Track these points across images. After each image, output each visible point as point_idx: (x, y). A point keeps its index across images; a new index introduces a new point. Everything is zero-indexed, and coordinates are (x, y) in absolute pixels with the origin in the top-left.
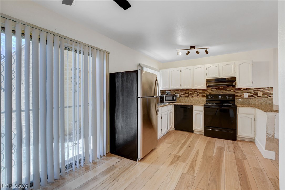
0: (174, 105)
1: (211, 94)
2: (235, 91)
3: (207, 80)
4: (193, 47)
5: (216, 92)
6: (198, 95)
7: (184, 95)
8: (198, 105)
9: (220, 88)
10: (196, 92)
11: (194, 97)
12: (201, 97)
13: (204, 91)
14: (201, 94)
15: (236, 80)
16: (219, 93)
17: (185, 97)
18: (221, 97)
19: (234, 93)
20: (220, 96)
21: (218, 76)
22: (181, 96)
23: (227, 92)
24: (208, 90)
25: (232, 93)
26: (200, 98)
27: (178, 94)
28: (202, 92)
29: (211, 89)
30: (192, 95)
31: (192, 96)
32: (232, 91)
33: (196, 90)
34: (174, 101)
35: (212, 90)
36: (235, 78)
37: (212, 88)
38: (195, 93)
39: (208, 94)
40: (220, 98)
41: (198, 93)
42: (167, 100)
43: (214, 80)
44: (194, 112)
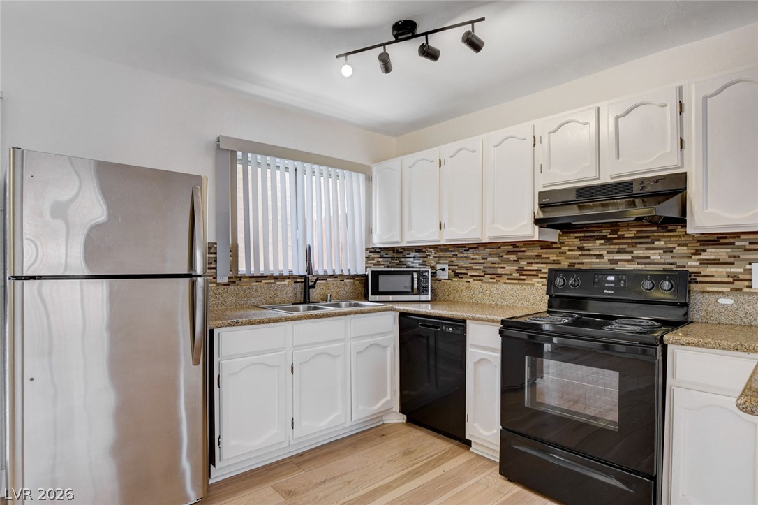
0: (403, 315)
1: (577, 266)
2: (698, 252)
3: (541, 195)
5: (600, 256)
6: (520, 270)
7: (467, 269)
8: (482, 320)
9: (622, 237)
10: (513, 257)
11: (504, 279)
12: (535, 280)
13: (545, 253)
14: (535, 267)
15: (686, 189)
16: (612, 262)
17: (471, 280)
18: (617, 282)
19: (692, 264)
20: (611, 278)
21: (593, 174)
22: (457, 275)
23: (655, 256)
24: (565, 248)
25: (680, 262)
26: (527, 284)
27: (446, 267)
28: (538, 256)
29: (577, 242)
30: (500, 271)
31: (500, 276)
32: (683, 250)
33: (514, 244)
34: (419, 294)
35: (581, 249)
36: (683, 177)
37: (582, 239)
38: (508, 261)
39: (565, 264)
40: (609, 288)
41: (523, 263)
42: (381, 289)
43: (573, 197)
44: (469, 350)
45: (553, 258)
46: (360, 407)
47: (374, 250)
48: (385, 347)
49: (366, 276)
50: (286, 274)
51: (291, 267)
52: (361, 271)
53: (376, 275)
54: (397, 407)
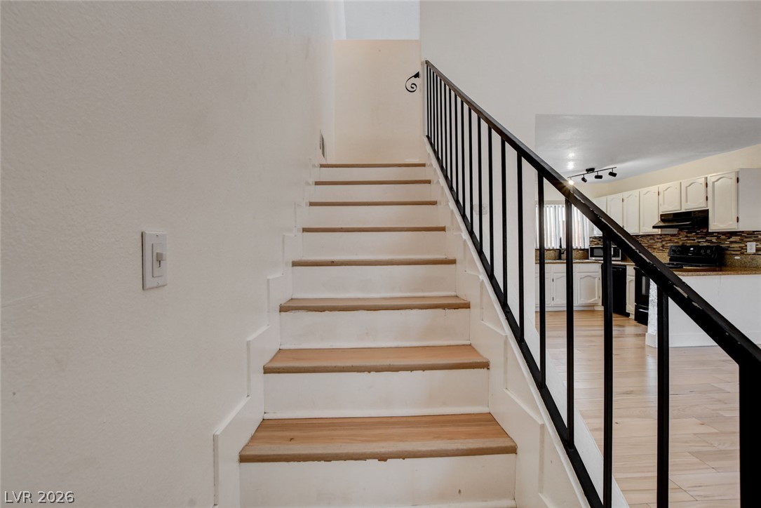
1: (684, 244)
2: (729, 238)
3: (662, 215)
4: (591, 170)
5: (694, 240)
6: (663, 246)
8: (631, 265)
9: (702, 232)
10: (660, 240)
13: (672, 239)
14: (669, 244)
15: (708, 216)
16: (699, 242)
18: (694, 250)
19: (727, 243)
20: (692, 249)
21: (678, 208)
24: (680, 237)
25: (722, 242)
26: (666, 252)
28: (670, 240)
29: (685, 234)
30: (655, 247)
31: (655, 249)
33: (661, 235)
35: (686, 237)
36: (707, 211)
37: (687, 232)
38: (658, 242)
39: (680, 243)
41: (664, 243)
42: (595, 255)
43: (671, 217)
44: (627, 277)
45: (676, 241)
46: (582, 299)
47: (595, 238)
48: (595, 278)
49: (588, 249)
50: (551, 248)
51: (553, 245)
52: (587, 247)
53: (592, 249)
54: (600, 303)
